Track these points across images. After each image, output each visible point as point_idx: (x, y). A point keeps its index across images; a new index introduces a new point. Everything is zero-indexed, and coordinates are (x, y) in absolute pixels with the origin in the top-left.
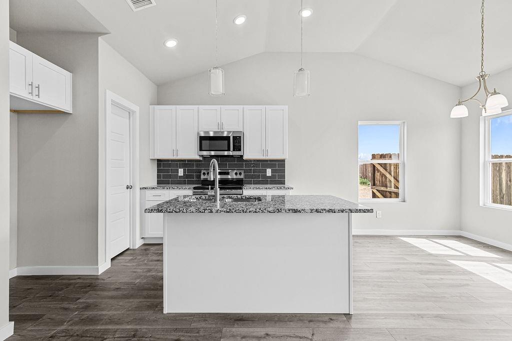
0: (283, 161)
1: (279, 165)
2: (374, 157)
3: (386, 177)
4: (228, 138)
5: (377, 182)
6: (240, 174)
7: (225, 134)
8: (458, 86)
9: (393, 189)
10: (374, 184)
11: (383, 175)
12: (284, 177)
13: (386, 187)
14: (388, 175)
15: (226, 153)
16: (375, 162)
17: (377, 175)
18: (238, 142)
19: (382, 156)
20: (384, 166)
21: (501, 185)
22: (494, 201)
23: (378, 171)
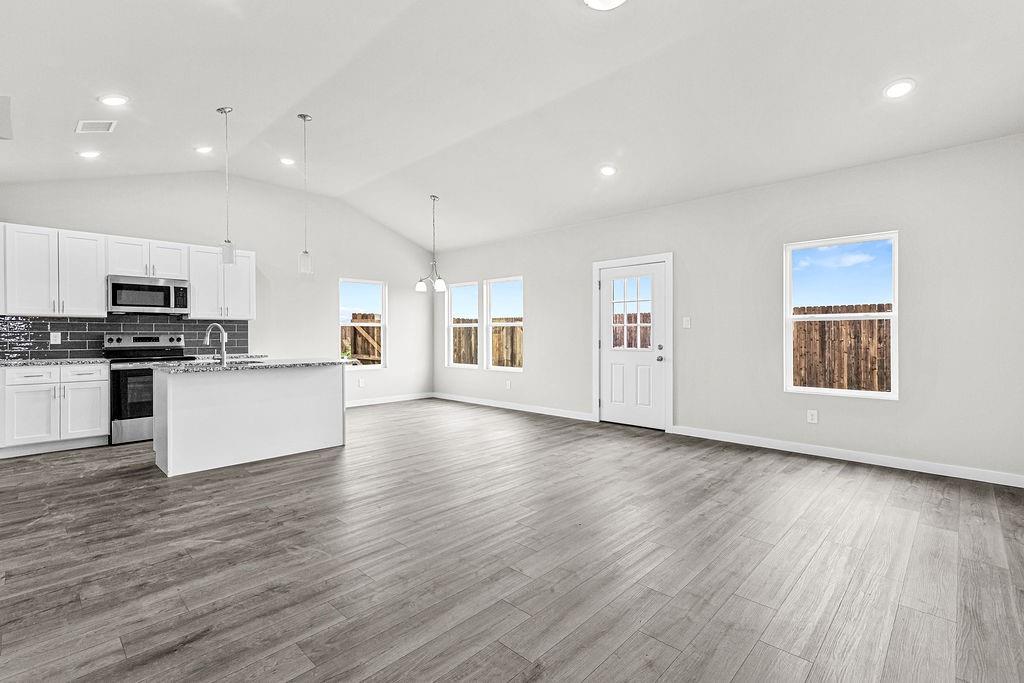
0: (246, 322)
1: (238, 330)
2: (355, 316)
3: (368, 342)
4: (166, 290)
5: (359, 350)
6: (179, 340)
7: (161, 283)
8: (421, 247)
9: (376, 357)
10: (355, 352)
11: (365, 340)
12: (246, 343)
13: (369, 354)
14: (371, 341)
15: (157, 310)
16: (357, 325)
17: (359, 339)
18: (182, 296)
19: (365, 317)
20: (367, 329)
21: (471, 348)
22: (455, 362)
23: (361, 335)
